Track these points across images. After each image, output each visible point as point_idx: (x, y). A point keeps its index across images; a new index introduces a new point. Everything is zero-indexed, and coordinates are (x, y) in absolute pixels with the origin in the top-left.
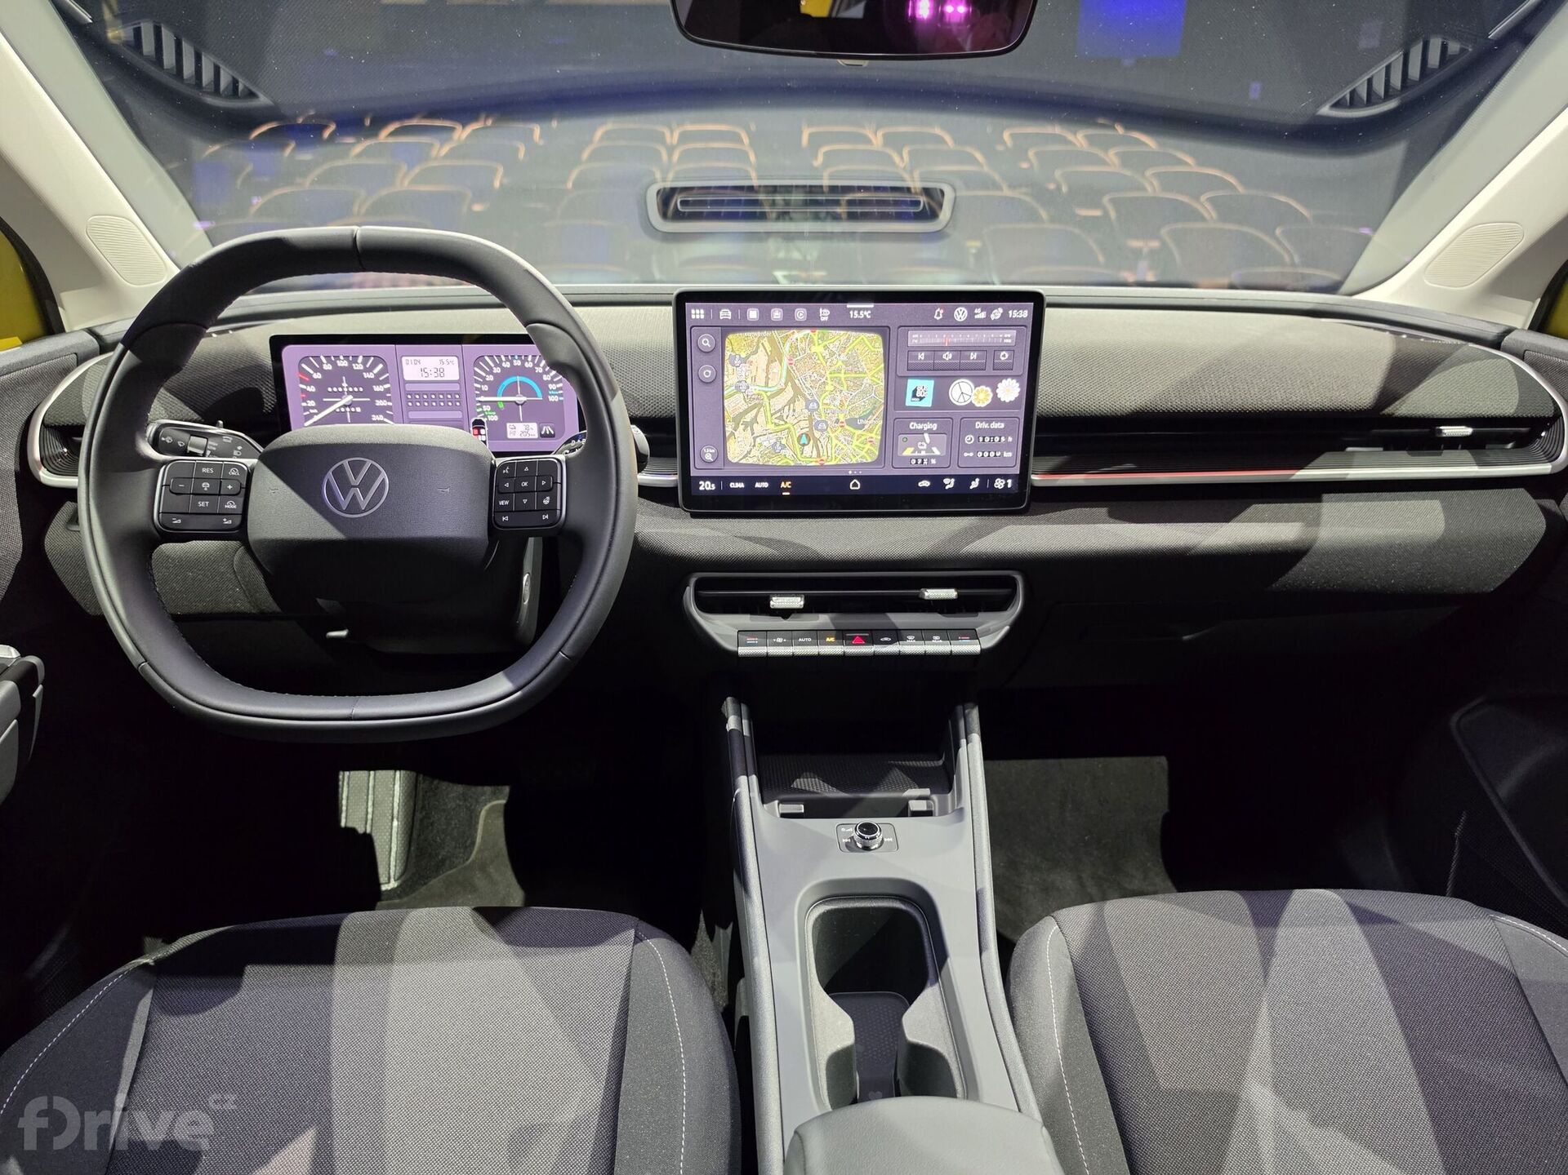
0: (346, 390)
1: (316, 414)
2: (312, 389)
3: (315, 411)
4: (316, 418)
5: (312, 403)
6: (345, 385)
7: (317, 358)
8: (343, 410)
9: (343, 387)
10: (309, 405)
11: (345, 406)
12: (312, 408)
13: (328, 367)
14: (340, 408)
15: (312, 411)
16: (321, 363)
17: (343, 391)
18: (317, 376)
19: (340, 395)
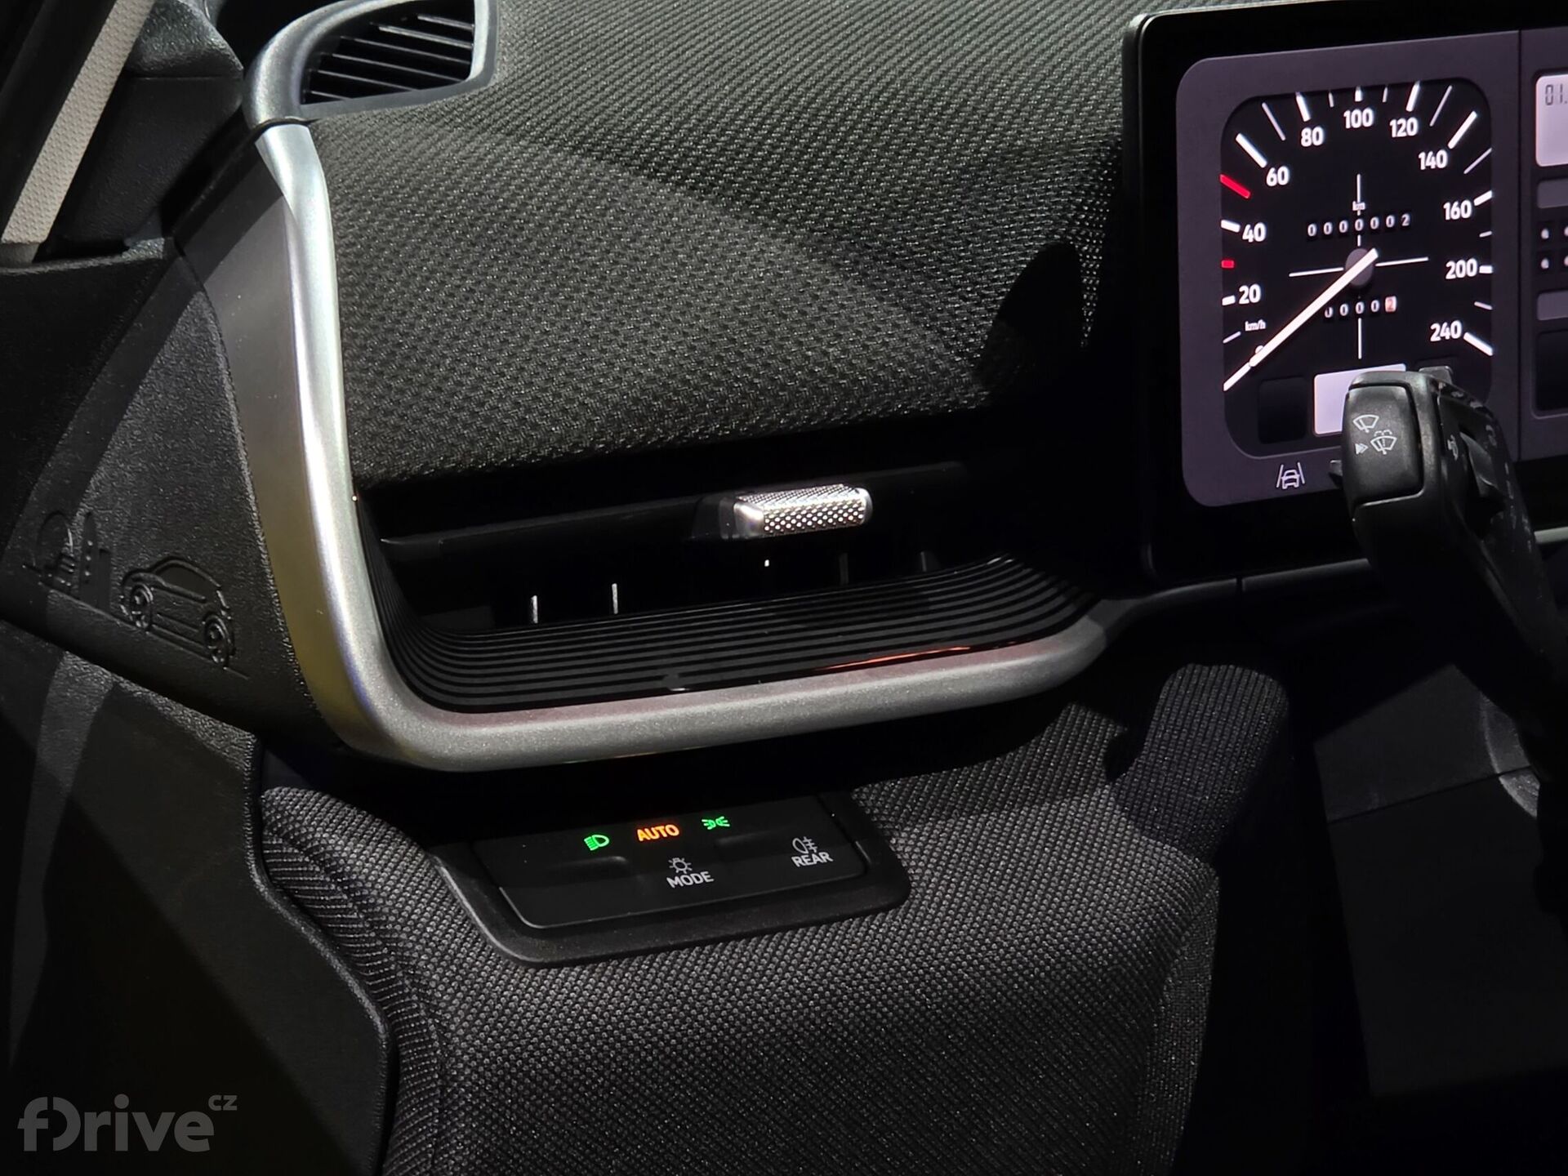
0: (1359, 224)
1: (1263, 337)
2: (1256, 233)
3: (1262, 324)
4: (1262, 353)
5: (1252, 294)
6: (1359, 206)
7: (1284, 106)
8: (1344, 309)
9: (1352, 217)
10: (1243, 301)
11: (1350, 294)
12: (1252, 312)
13: (1312, 137)
14: (1335, 302)
15: (1249, 327)
16: (1294, 125)
17: (1352, 232)
18: (1279, 177)
19: (1339, 250)
